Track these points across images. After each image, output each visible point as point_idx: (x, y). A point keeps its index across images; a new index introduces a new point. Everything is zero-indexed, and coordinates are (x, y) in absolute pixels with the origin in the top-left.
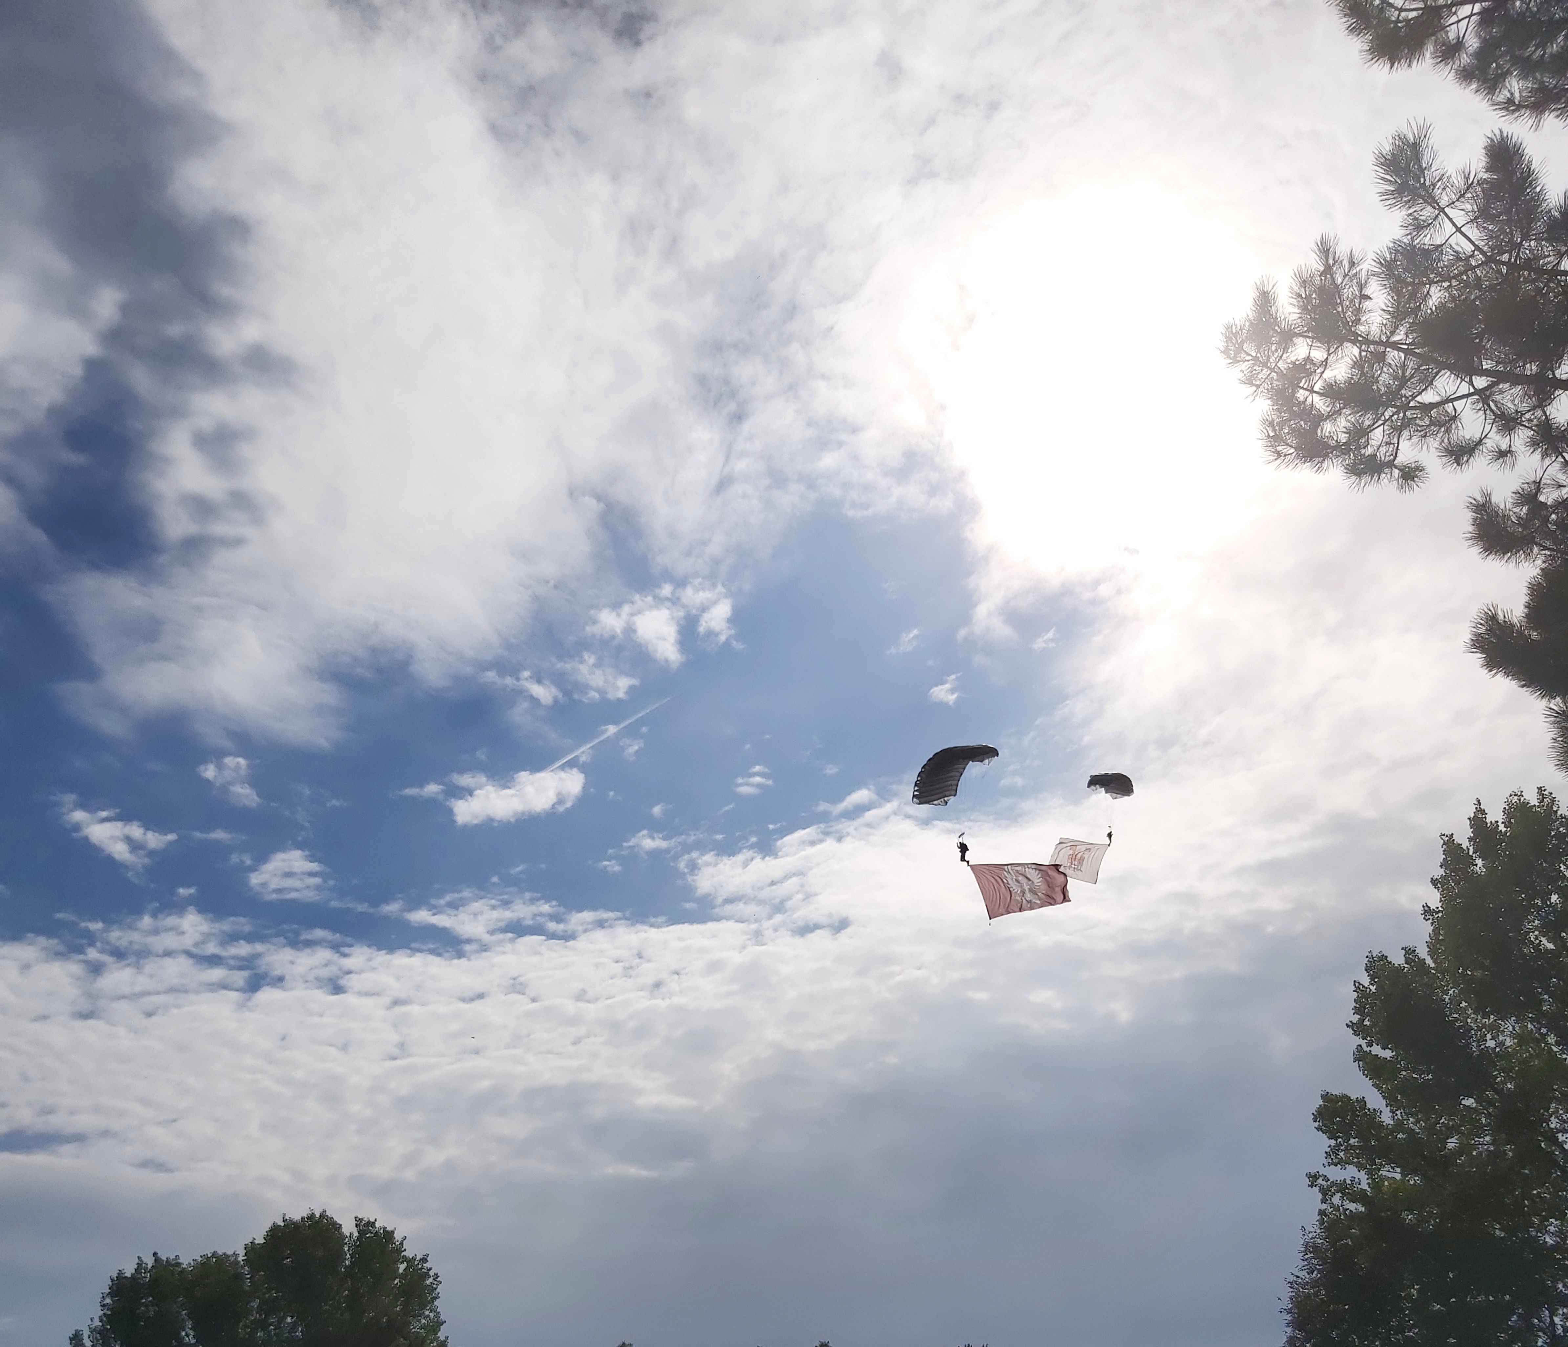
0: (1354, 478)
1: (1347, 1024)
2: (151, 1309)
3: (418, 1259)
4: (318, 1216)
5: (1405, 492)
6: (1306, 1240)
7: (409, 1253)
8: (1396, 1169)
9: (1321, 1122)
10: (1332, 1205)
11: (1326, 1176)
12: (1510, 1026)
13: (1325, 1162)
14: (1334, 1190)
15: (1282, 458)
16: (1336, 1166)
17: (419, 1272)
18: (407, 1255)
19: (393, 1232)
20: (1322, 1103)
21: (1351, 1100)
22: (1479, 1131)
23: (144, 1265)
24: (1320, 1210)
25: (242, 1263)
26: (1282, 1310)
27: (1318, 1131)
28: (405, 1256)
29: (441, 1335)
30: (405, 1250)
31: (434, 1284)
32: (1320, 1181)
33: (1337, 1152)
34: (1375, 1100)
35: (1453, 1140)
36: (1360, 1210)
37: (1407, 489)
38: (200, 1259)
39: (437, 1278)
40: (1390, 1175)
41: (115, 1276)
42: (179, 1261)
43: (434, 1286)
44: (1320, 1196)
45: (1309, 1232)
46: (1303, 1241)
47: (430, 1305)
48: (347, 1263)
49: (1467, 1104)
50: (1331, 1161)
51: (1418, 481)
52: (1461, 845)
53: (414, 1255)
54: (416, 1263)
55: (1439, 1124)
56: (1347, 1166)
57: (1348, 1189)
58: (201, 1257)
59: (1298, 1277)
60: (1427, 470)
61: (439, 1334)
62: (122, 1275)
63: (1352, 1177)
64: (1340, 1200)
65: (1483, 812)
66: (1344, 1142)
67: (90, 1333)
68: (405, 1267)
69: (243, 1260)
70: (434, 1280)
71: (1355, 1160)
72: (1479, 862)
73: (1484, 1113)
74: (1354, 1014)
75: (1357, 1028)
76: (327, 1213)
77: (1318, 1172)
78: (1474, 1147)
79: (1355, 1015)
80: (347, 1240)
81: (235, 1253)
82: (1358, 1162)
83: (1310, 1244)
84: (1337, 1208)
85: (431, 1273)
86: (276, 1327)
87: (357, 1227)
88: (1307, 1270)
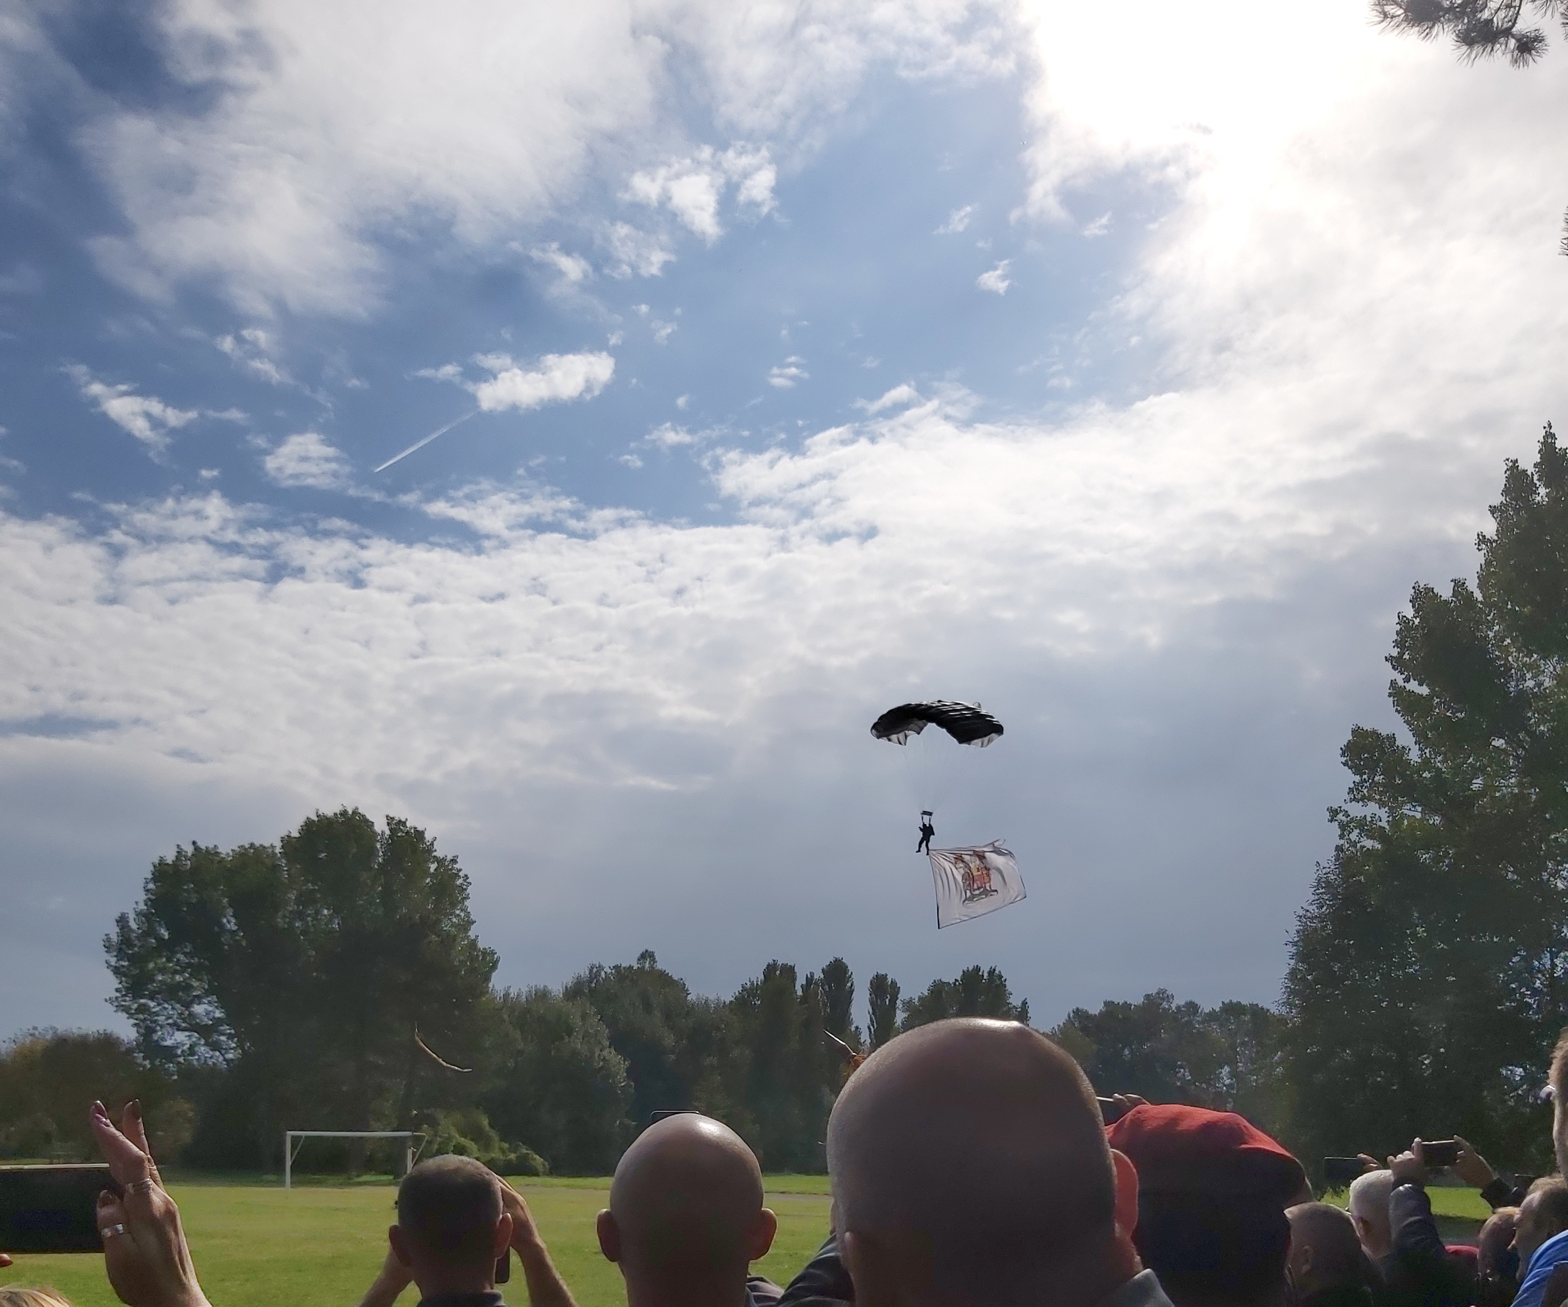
0: (1465, 48)
1: (1386, 657)
2: (193, 895)
3: (448, 860)
4: (350, 812)
5: (1519, 67)
6: (1320, 875)
7: (439, 854)
8: (1417, 807)
9: (1348, 757)
10: (1349, 841)
11: (1347, 811)
12: (1552, 667)
13: (1347, 797)
14: (1353, 826)
15: (1389, 20)
16: (1358, 802)
17: (449, 872)
18: (438, 856)
19: (423, 832)
20: (1352, 738)
21: (1382, 736)
22: (1505, 772)
23: (184, 853)
24: (1337, 846)
25: (279, 855)
26: (1288, 943)
27: (1345, 766)
28: (435, 857)
29: (472, 934)
30: (436, 851)
31: (464, 884)
32: (1340, 817)
33: (1360, 788)
34: (1405, 738)
35: (1478, 781)
36: (1377, 847)
37: (1521, 63)
38: (238, 849)
39: (466, 879)
40: (1411, 813)
41: (157, 862)
42: (218, 851)
43: (464, 887)
44: (1339, 832)
45: (1324, 868)
46: (1316, 877)
47: (460, 904)
48: (380, 859)
49: (1496, 745)
50: (1353, 797)
51: (1535, 53)
52: (1527, 471)
53: (444, 856)
54: (446, 864)
55: (1466, 764)
56: (1369, 802)
57: (1367, 825)
58: (239, 847)
59: (1308, 911)
60: (1547, 41)
61: (470, 933)
62: (163, 862)
63: (1373, 814)
64: (1357, 836)
65: (1553, 436)
66: (1369, 779)
67: (136, 917)
68: (435, 867)
69: (280, 853)
70: (464, 880)
71: (1377, 797)
72: (1542, 491)
73: (1513, 755)
74: (1394, 647)
75: (1396, 662)
76: (360, 811)
77: (1340, 807)
78: (1498, 789)
79: (1396, 648)
80: (379, 837)
81: (272, 845)
82: (1380, 800)
83: (1323, 880)
84: (1354, 844)
85: (461, 874)
86: (314, 919)
87: (388, 825)
88: (1316, 905)
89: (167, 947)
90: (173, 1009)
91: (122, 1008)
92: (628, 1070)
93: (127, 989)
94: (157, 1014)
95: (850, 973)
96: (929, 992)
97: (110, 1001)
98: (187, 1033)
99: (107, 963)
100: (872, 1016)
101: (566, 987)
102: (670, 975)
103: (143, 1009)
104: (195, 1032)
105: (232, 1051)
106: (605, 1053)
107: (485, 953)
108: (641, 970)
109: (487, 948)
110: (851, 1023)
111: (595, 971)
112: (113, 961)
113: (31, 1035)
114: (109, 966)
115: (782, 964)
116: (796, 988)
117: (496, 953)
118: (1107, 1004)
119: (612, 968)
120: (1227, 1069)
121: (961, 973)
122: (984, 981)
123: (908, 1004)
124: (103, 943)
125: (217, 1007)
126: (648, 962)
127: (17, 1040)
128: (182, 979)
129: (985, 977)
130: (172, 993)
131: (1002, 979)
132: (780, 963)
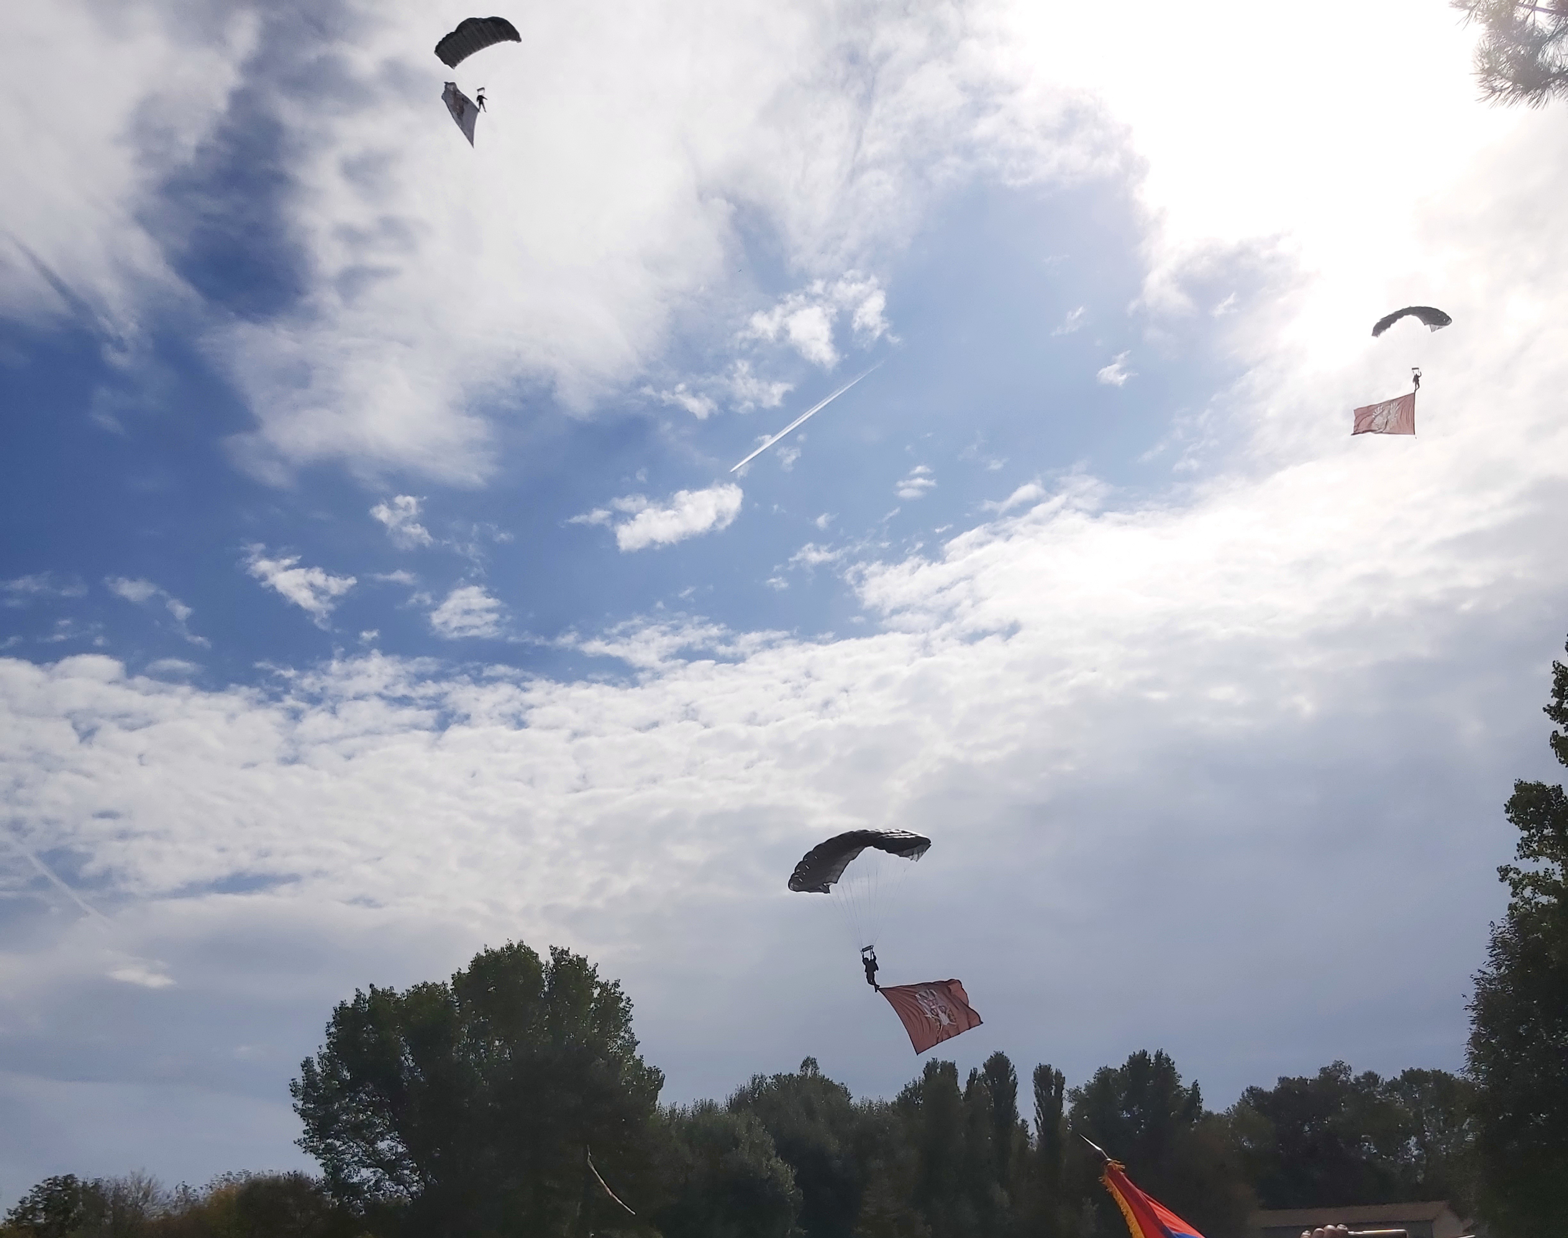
1: (1544, 708)
2: (372, 1035)
3: (610, 984)
4: (516, 946)
6: (1495, 936)
7: (602, 979)
9: (1513, 813)
10: (1523, 898)
11: (1517, 869)
13: (1517, 854)
14: (1526, 883)
15: (1495, 94)
16: (1529, 858)
17: (612, 996)
18: (600, 981)
19: (585, 960)
20: (1515, 793)
21: (1547, 789)
23: (362, 996)
24: (1510, 905)
25: (450, 992)
26: (1467, 1007)
27: (1511, 822)
28: (598, 982)
29: (637, 1055)
30: (598, 976)
31: (627, 1007)
32: (1511, 874)
33: (1529, 843)
36: (1553, 902)
38: (413, 989)
39: (629, 1001)
41: (338, 1006)
42: (394, 992)
43: (627, 1009)
44: (1511, 889)
45: (1499, 927)
46: (1492, 937)
47: (624, 1027)
48: (546, 989)
50: (1523, 854)
53: (606, 981)
54: (609, 988)
56: (1540, 857)
57: (1541, 881)
58: (413, 987)
59: (1485, 973)
61: (635, 1054)
62: (343, 1006)
63: (1545, 869)
64: (1531, 893)
66: (1538, 833)
67: (319, 1060)
68: (599, 992)
69: (451, 989)
70: (627, 1003)
71: (1549, 851)
74: (1552, 697)
75: (1555, 711)
76: (524, 944)
77: (1509, 865)
79: (1554, 698)
80: (544, 967)
81: (443, 983)
82: (1552, 853)
83: (1499, 940)
84: (1527, 901)
85: (623, 997)
86: (486, 1050)
87: (552, 955)
88: (1494, 966)
89: (351, 1087)
90: (358, 1146)
91: (310, 1149)
92: (796, 1178)
93: (314, 1130)
94: (343, 1153)
95: (1012, 1066)
96: (1095, 1080)
97: (299, 1142)
98: (372, 1170)
99: (294, 1106)
100: (1038, 1108)
101: (731, 1100)
102: (830, 1080)
103: (330, 1149)
104: (380, 1168)
105: (416, 1184)
106: (773, 1162)
107: (650, 1071)
108: (802, 1078)
109: (652, 1066)
110: (1016, 1118)
111: (758, 1082)
112: (300, 1104)
113: (226, 1180)
114: (296, 1109)
115: (942, 1062)
116: (958, 1085)
117: (661, 1071)
118: (1282, 1080)
119: (772, 1077)
120: (1413, 1140)
121: (1128, 1059)
122: (1151, 1065)
123: (1075, 1095)
124: (290, 1088)
125: (399, 1142)
126: (810, 1069)
127: (213, 1186)
128: (365, 1117)
129: (1152, 1061)
130: (356, 1131)
131: (1170, 1062)
132: (940, 1061)
